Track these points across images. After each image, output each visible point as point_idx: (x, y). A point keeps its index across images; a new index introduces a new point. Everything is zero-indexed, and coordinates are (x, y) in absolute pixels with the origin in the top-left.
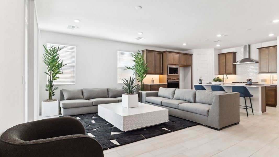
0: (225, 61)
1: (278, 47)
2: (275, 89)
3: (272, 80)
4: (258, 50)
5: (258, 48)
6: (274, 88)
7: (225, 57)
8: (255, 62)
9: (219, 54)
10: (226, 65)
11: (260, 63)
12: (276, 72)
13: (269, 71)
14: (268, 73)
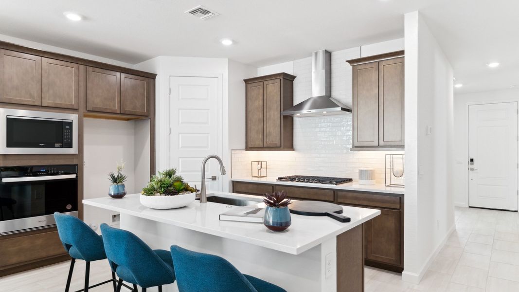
0: (261, 103)
1: (406, 55)
2: (398, 207)
3: (388, 171)
4: (349, 67)
5: (350, 62)
6: (394, 202)
7: (261, 91)
8: (343, 109)
9: (246, 81)
10: (265, 119)
11: (355, 113)
12: (402, 147)
13: (382, 143)
14: (378, 147)
